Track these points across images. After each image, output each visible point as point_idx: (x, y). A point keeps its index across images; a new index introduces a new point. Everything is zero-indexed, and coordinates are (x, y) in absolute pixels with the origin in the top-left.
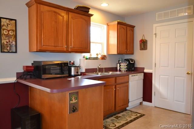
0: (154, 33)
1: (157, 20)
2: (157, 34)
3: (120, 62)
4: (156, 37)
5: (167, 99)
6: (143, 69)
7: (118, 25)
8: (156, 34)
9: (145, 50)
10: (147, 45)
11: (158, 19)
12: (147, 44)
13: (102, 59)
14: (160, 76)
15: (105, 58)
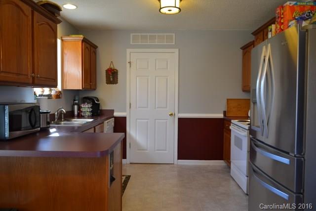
0: (128, 60)
1: (131, 43)
2: (132, 63)
3: (75, 102)
4: (130, 67)
5: (147, 150)
6: (113, 111)
7: (82, 43)
8: (130, 63)
9: (114, 84)
10: (117, 77)
11: (133, 42)
12: (117, 75)
13: (56, 98)
14: (136, 121)
15: (61, 96)
